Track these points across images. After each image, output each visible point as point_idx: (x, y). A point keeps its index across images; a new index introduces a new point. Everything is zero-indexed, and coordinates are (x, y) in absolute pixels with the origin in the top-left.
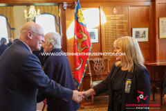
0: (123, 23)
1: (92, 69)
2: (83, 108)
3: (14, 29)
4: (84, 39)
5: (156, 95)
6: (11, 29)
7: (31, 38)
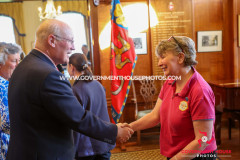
0: (183, 24)
1: (138, 93)
2: (124, 151)
3: (24, 35)
4: (125, 49)
5: (233, 130)
6: (20, 35)
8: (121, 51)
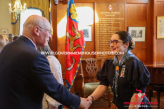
1: (84, 70)
4: (77, 37)
7: (38, 34)
8: (74, 38)
